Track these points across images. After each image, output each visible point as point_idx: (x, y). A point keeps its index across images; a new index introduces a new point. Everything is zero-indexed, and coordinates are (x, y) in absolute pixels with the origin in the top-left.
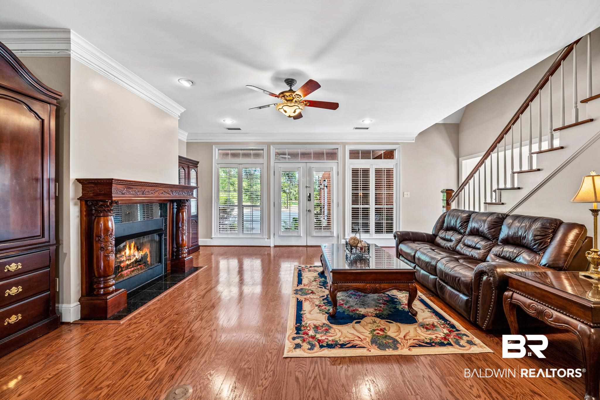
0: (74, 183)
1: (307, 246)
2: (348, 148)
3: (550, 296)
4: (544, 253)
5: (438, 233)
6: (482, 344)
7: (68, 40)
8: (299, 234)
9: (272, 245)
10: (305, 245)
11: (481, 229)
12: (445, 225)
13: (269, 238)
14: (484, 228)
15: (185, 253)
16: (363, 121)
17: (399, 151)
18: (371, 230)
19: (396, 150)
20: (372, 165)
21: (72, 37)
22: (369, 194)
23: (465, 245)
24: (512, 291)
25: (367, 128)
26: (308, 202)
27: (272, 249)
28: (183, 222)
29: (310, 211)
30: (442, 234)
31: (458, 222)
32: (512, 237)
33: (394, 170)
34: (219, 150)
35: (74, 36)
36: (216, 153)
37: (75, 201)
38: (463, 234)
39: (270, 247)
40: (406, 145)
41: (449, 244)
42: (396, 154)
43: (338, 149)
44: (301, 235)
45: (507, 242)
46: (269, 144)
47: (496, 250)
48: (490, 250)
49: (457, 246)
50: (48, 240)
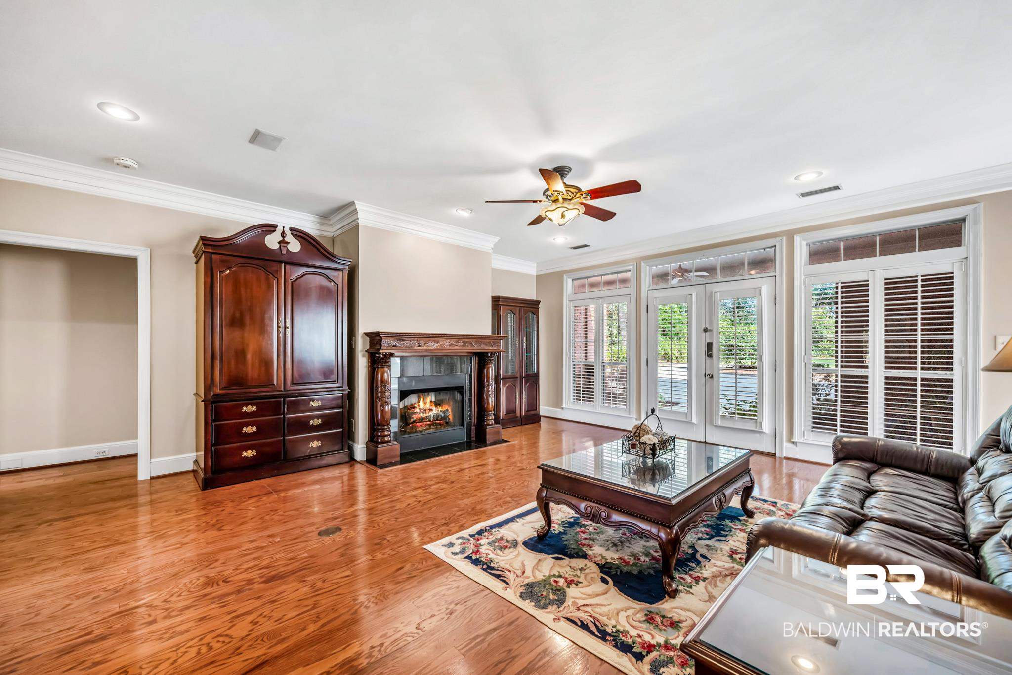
0: (362, 337)
2: (801, 242)
7: (355, 211)
8: (689, 419)
15: (491, 420)
20: (875, 270)
21: (357, 207)
22: (867, 342)
25: (837, 189)
26: (708, 359)
28: (488, 381)
29: (712, 377)
33: (954, 275)
34: (570, 281)
35: (359, 206)
36: (568, 285)
37: (362, 353)
43: (775, 246)
44: (694, 420)
50: (341, 385)
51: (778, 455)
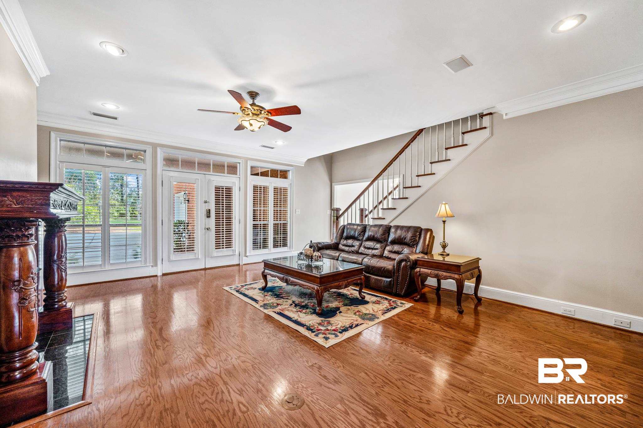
1: (205, 269)
2: (250, 164)
3: (441, 265)
4: (417, 246)
5: (340, 241)
6: (407, 303)
8: (197, 256)
9: (159, 274)
10: (204, 267)
11: (376, 236)
12: (345, 234)
13: (156, 265)
14: (378, 235)
16: (276, 142)
17: (293, 173)
18: (269, 245)
19: (290, 172)
20: (271, 183)
22: (268, 210)
23: (365, 248)
24: (419, 267)
25: (273, 148)
26: (207, 219)
27: (159, 279)
28: (62, 252)
29: (210, 229)
30: (344, 242)
31: (357, 233)
32: (398, 239)
33: (289, 189)
34: (61, 140)
36: (57, 144)
38: (362, 240)
39: (156, 276)
40: (298, 168)
41: (353, 249)
42: (290, 175)
44: (199, 257)
45: (394, 242)
46: (155, 146)
47: (388, 248)
48: (385, 249)
49: (359, 249)
51: (241, 264)
